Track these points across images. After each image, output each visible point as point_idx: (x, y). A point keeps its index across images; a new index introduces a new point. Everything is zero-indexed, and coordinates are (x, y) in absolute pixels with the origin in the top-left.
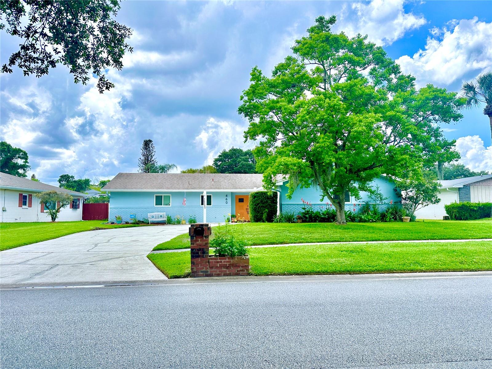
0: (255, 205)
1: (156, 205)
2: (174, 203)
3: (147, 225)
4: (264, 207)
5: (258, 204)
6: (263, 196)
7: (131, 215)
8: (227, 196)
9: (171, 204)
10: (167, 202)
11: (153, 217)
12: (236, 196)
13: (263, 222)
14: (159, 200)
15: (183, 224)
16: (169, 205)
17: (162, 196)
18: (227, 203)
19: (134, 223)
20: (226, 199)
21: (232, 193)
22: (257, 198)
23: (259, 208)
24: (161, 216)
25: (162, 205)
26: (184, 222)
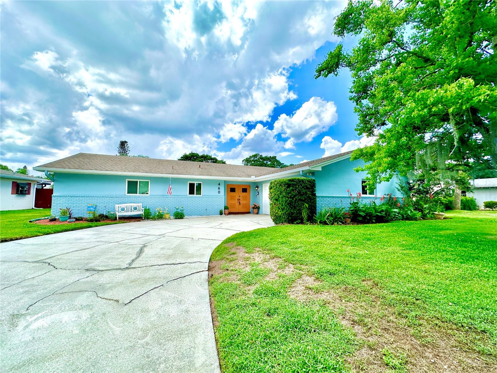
0: (291, 197)
1: (128, 193)
2: (154, 191)
3: (113, 222)
4: (302, 200)
5: (295, 196)
6: (301, 185)
7: (89, 207)
8: (219, 184)
9: (149, 192)
10: (144, 190)
11: (123, 209)
12: (228, 185)
14: (133, 187)
15: (166, 219)
16: (147, 193)
17: (137, 182)
18: (219, 192)
19: (91, 221)
20: (219, 188)
21: (225, 181)
22: (293, 187)
23: (295, 202)
24: (135, 209)
25: (137, 193)
26: (167, 216)
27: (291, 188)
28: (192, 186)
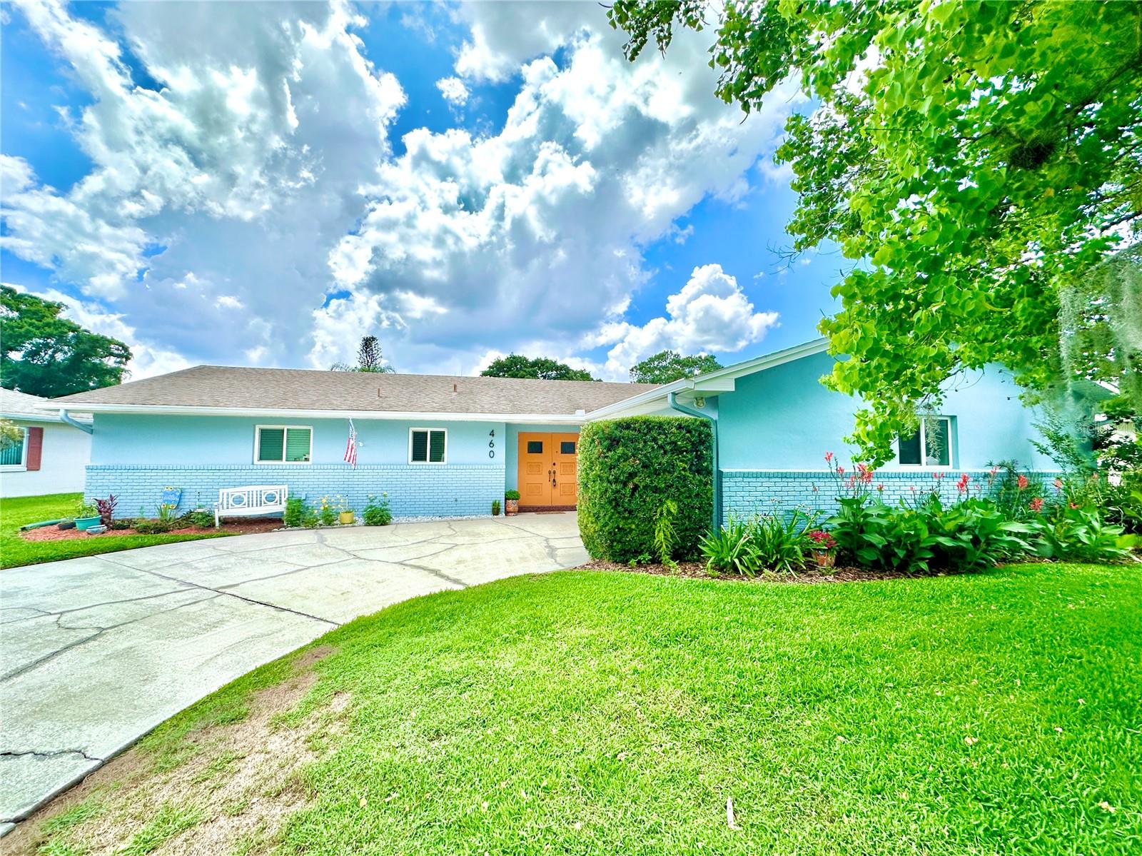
0: (617, 481)
1: (261, 459)
2: (324, 453)
3: (202, 534)
4: (656, 490)
5: (632, 475)
6: (655, 440)
7: (166, 494)
8: (492, 434)
9: (311, 457)
10: (297, 451)
11: (238, 501)
12: (520, 434)
13: (656, 561)
14: (271, 444)
15: (343, 525)
16: (307, 460)
17: (283, 431)
18: (492, 455)
20: (491, 445)
21: (509, 426)
22: (625, 445)
23: (632, 494)
24: (271, 498)
25: (281, 459)
26: (347, 518)
27: (620, 450)
28: (419, 439)
